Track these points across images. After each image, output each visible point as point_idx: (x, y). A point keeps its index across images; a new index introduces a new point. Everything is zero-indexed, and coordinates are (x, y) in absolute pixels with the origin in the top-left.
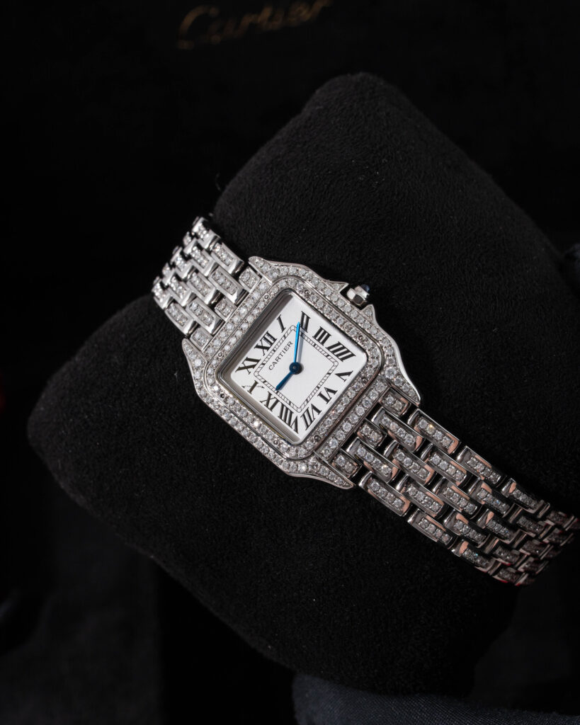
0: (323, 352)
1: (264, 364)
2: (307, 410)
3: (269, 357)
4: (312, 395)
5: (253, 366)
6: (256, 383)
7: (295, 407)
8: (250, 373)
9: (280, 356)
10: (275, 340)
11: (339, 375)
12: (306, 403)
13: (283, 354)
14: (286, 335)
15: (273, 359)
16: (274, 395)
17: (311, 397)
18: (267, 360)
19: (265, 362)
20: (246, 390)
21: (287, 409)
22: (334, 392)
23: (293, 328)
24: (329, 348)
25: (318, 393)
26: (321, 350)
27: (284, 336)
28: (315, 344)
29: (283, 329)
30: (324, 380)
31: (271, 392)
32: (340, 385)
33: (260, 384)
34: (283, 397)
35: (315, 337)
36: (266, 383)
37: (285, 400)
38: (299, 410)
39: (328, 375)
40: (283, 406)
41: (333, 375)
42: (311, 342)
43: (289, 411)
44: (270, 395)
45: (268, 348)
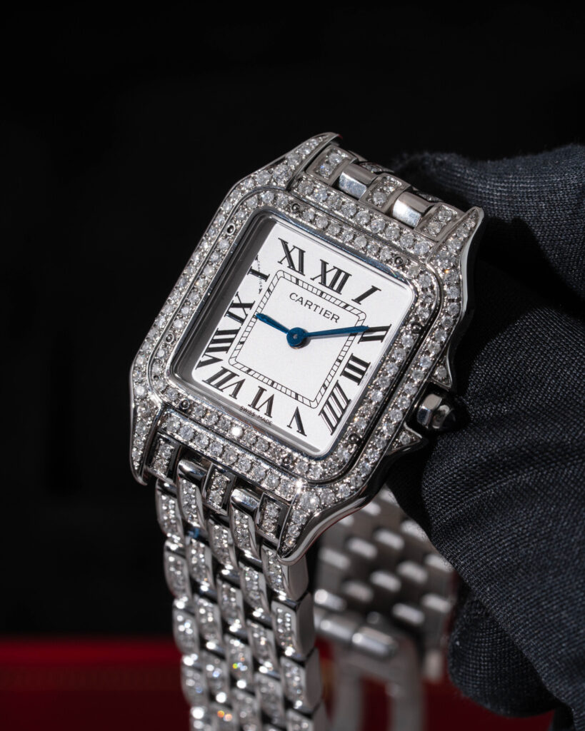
0: (330, 378)
1: (297, 283)
2: (233, 375)
3: (310, 288)
4: (260, 376)
5: (291, 265)
6: (265, 277)
7: (236, 352)
8: (280, 262)
9: (313, 307)
10: (339, 291)
11: (297, 415)
12: (245, 369)
13: (318, 310)
14: (349, 308)
15: (307, 296)
16: (251, 312)
17: (256, 375)
18: (305, 286)
19: (300, 283)
20: (254, 265)
21: (231, 341)
22: (269, 413)
23: (362, 316)
24: (337, 385)
25: (264, 386)
26: (332, 373)
27: (347, 305)
28: (340, 361)
29: (358, 300)
30: (285, 390)
31: (255, 307)
32: (281, 419)
33: (265, 285)
34: (249, 329)
35: (353, 358)
36: (268, 294)
37: (246, 334)
38: (232, 361)
39: (294, 395)
40: (236, 332)
41: (296, 404)
42: (343, 354)
43: (227, 345)
44: (250, 306)
45: (323, 282)
